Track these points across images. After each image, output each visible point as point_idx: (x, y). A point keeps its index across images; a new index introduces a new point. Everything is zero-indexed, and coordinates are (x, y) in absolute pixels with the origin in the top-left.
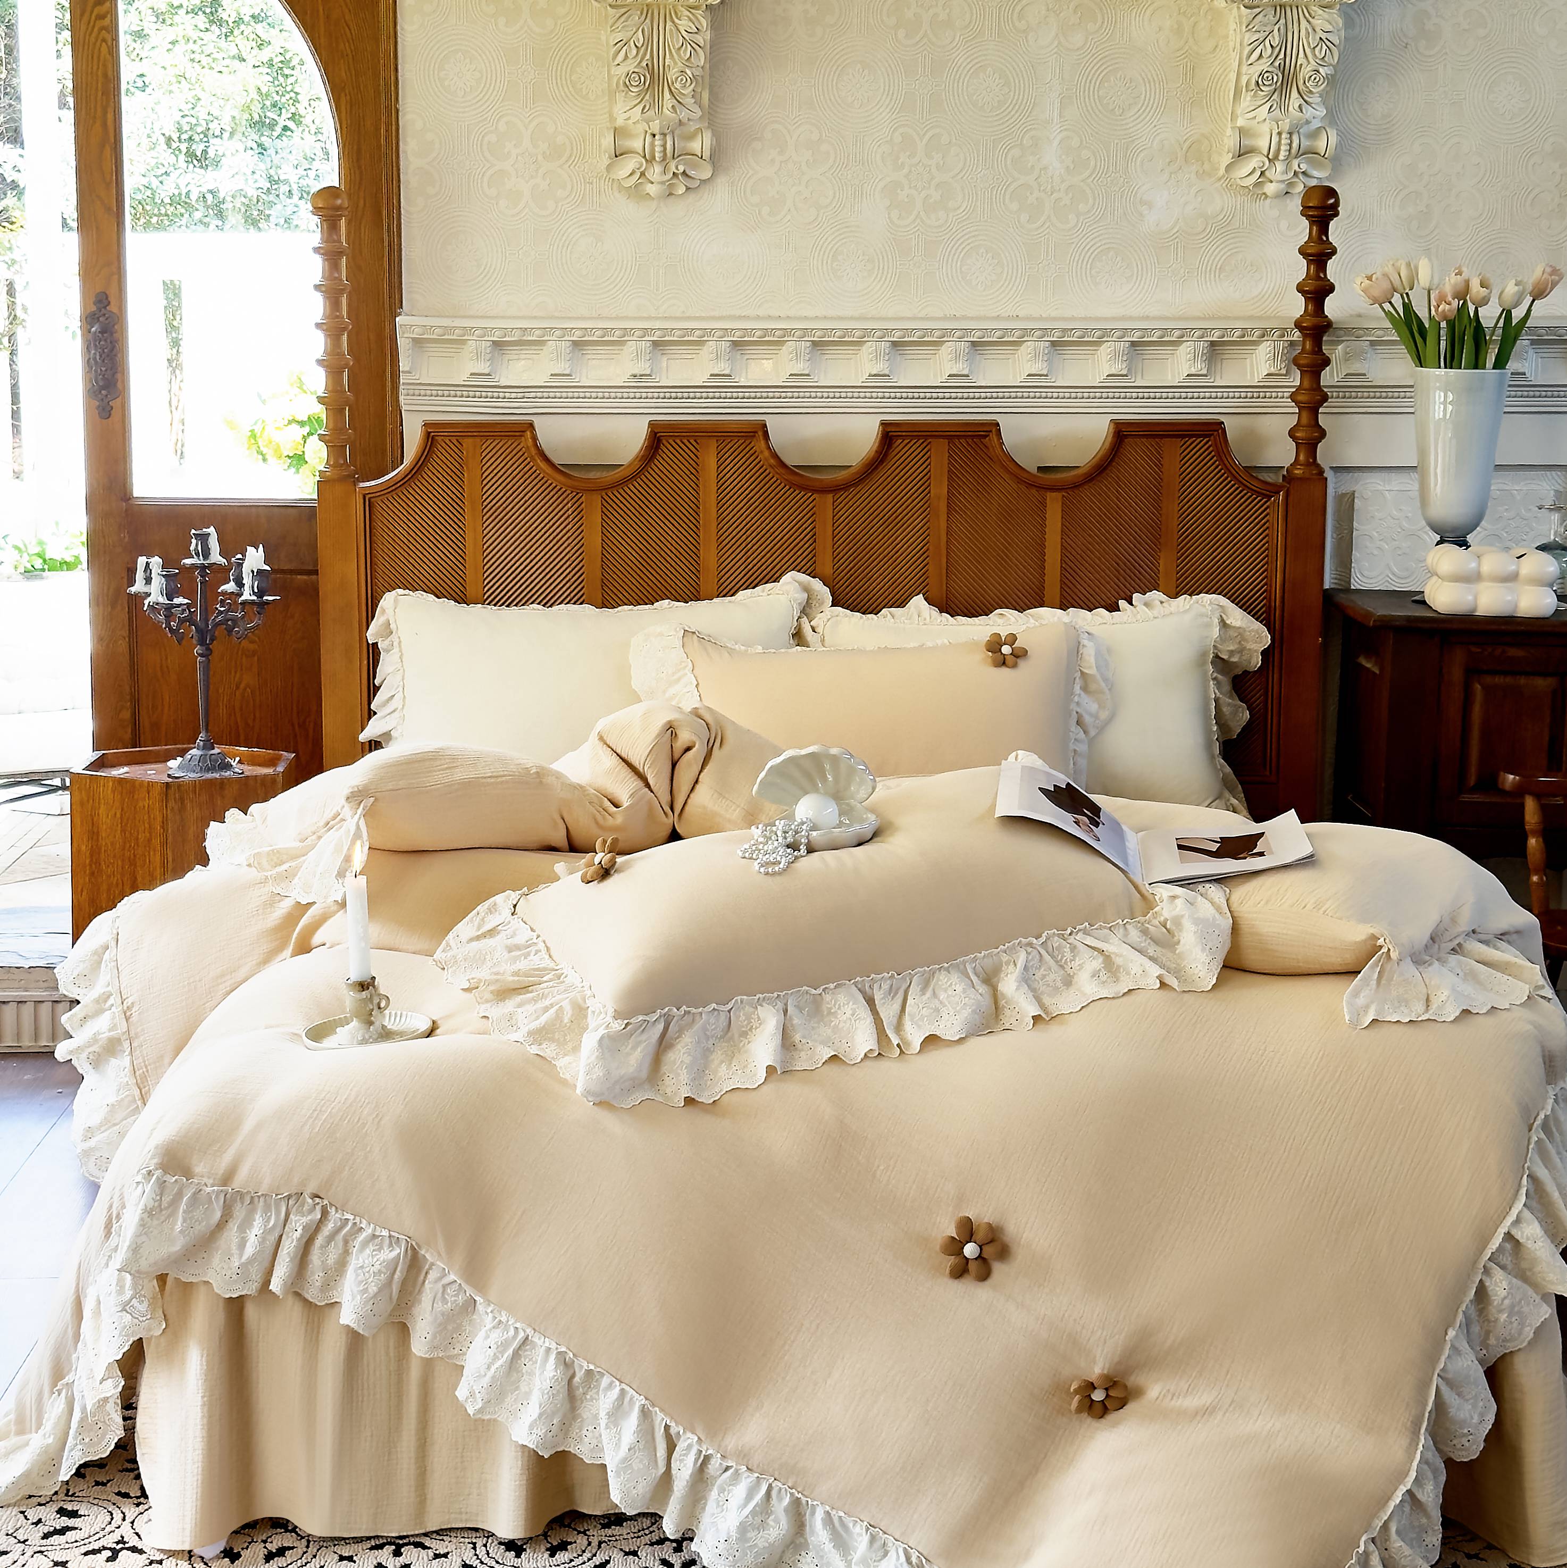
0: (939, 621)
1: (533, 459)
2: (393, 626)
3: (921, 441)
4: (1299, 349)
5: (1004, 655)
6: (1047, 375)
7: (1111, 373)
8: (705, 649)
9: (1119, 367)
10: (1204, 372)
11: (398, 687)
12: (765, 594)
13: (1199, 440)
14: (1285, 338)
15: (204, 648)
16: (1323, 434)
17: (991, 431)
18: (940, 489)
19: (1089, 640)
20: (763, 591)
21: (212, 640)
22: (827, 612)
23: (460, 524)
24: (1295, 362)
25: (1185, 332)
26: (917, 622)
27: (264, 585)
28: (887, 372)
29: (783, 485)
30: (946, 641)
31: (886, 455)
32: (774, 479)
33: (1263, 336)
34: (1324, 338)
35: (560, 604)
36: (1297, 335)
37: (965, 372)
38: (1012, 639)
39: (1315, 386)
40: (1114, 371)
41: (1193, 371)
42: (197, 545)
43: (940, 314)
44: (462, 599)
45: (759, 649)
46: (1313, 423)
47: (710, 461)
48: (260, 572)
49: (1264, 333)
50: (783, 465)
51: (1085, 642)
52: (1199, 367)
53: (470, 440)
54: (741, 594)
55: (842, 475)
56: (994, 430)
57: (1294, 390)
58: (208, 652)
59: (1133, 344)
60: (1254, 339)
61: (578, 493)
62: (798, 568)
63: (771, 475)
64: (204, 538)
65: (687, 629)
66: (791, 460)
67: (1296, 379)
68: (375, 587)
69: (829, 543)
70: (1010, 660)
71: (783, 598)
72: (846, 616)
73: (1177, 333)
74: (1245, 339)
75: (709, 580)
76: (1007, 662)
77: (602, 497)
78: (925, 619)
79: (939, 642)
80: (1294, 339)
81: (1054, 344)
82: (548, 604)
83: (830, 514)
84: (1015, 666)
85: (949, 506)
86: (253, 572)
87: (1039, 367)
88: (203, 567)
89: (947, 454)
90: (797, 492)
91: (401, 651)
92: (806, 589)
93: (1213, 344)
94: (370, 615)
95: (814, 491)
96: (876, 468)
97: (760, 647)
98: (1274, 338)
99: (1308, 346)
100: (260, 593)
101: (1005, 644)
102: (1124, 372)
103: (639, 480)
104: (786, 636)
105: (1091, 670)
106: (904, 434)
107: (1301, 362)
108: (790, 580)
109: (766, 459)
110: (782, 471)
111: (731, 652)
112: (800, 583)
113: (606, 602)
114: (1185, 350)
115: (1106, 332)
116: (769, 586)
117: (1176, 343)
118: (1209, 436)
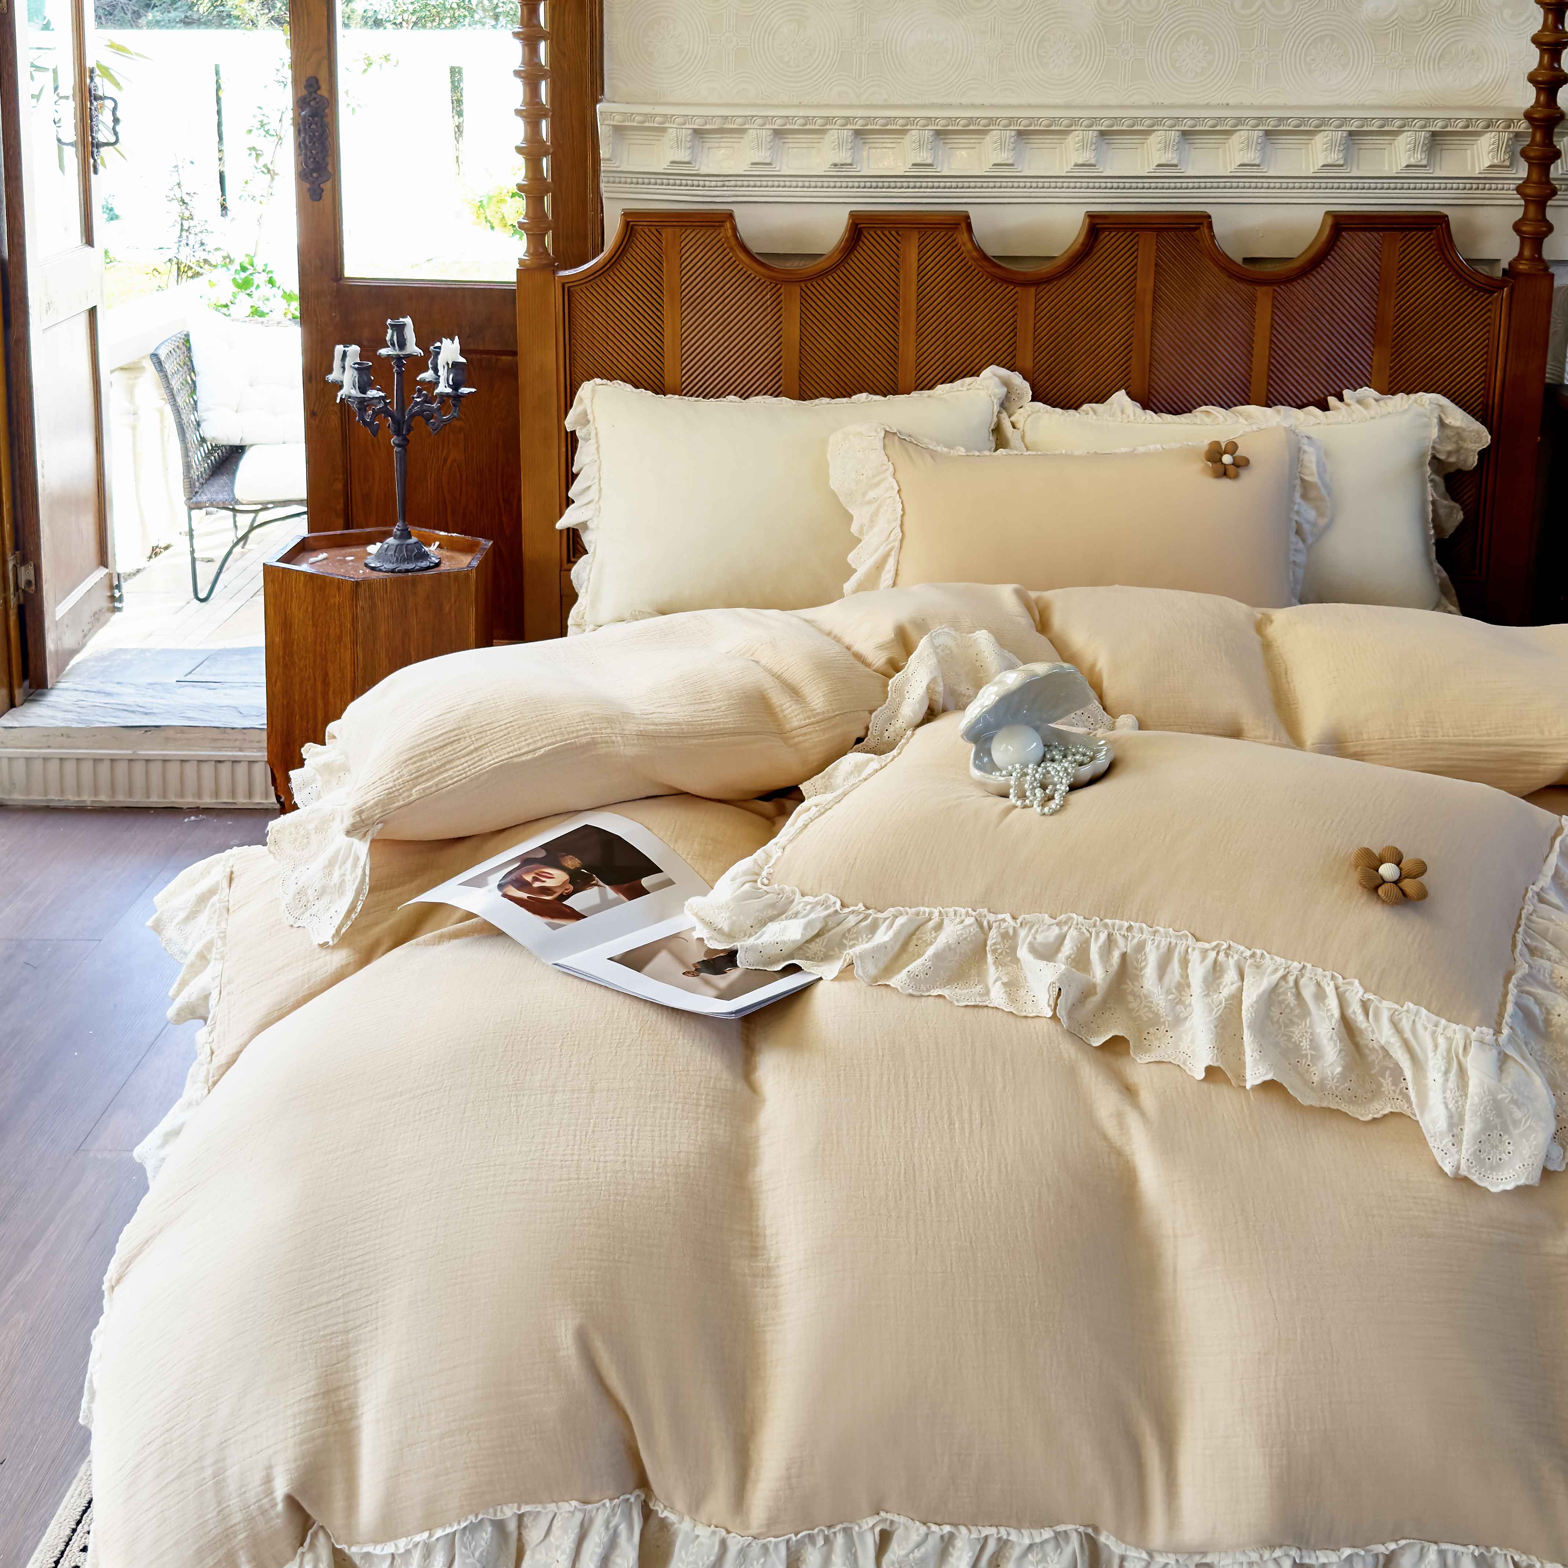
0: (1143, 418)
1: (732, 249)
2: (590, 417)
3: (1128, 233)
4: (1527, 142)
5: (1225, 465)
6: (1259, 165)
7: (1326, 163)
8: (907, 450)
9: (1335, 157)
10: (1424, 162)
11: (594, 478)
12: (965, 389)
13: (1420, 233)
14: (1511, 129)
15: (400, 438)
16: (1550, 228)
17: (1202, 224)
18: (1146, 283)
19: (1309, 445)
20: (962, 386)
21: (409, 431)
22: (1028, 408)
23: (659, 314)
24: (1524, 154)
25: (1406, 122)
26: (1120, 420)
27: (459, 378)
28: (1093, 161)
29: (985, 277)
30: (1159, 446)
31: (1092, 247)
32: (976, 271)
33: (1488, 127)
34: (1556, 130)
35: (756, 395)
36: (1523, 126)
37: (1175, 162)
38: (1232, 447)
39: (1544, 180)
40: (1329, 161)
41: (1412, 161)
42: (392, 336)
43: (1146, 102)
44: (660, 389)
45: (962, 451)
46: (1540, 217)
47: (911, 253)
48: (455, 365)
49: (1490, 124)
50: (985, 257)
51: (1306, 447)
52: (1419, 157)
53: (670, 230)
54: (940, 389)
55: (1046, 268)
56: (1205, 222)
57: (1521, 182)
58: (404, 443)
59: (1351, 133)
60: (1479, 129)
61: (777, 285)
62: (998, 361)
63: (973, 268)
64: (400, 329)
65: (888, 429)
66: (991, 251)
67: (1522, 171)
68: (573, 375)
69: (1030, 336)
70: (1231, 470)
71: (983, 393)
72: (1047, 412)
73: (1398, 123)
74: (1469, 129)
75: (908, 373)
76: (1228, 473)
77: (801, 289)
78: (1129, 417)
79: (1152, 447)
80: (1521, 130)
81: (1267, 133)
82: (745, 396)
83: (1032, 307)
84: (1236, 476)
85: (1154, 300)
86: (448, 364)
87: (1251, 156)
88: (399, 358)
89: (1156, 247)
90: (999, 284)
91: (597, 442)
92: (1006, 383)
93: (1434, 134)
94: (569, 405)
95: (1016, 283)
96: (1080, 262)
97: (962, 449)
98: (1500, 129)
99: (1538, 137)
100: (456, 386)
101: (1225, 452)
102: (1341, 162)
103: (839, 272)
104: (985, 435)
105: (1312, 478)
106: (1111, 226)
107: (1532, 154)
108: (990, 374)
109: (969, 252)
110: (985, 263)
111: (933, 454)
112: (1000, 378)
113: (803, 394)
114: (1403, 142)
115: (1324, 121)
116: (968, 380)
117: (1395, 133)
118: (1431, 229)
